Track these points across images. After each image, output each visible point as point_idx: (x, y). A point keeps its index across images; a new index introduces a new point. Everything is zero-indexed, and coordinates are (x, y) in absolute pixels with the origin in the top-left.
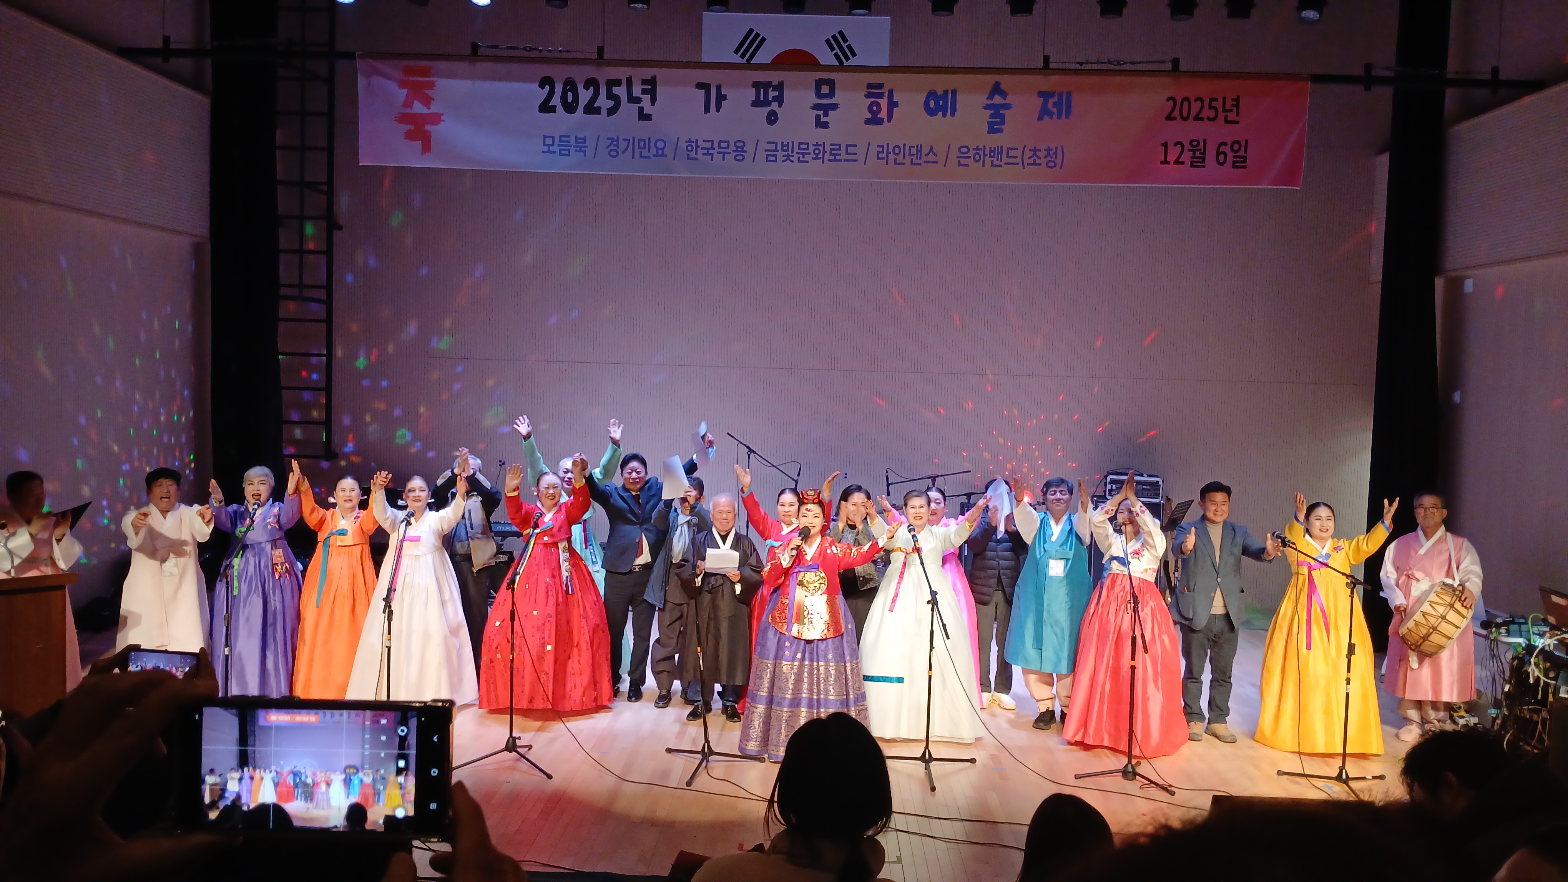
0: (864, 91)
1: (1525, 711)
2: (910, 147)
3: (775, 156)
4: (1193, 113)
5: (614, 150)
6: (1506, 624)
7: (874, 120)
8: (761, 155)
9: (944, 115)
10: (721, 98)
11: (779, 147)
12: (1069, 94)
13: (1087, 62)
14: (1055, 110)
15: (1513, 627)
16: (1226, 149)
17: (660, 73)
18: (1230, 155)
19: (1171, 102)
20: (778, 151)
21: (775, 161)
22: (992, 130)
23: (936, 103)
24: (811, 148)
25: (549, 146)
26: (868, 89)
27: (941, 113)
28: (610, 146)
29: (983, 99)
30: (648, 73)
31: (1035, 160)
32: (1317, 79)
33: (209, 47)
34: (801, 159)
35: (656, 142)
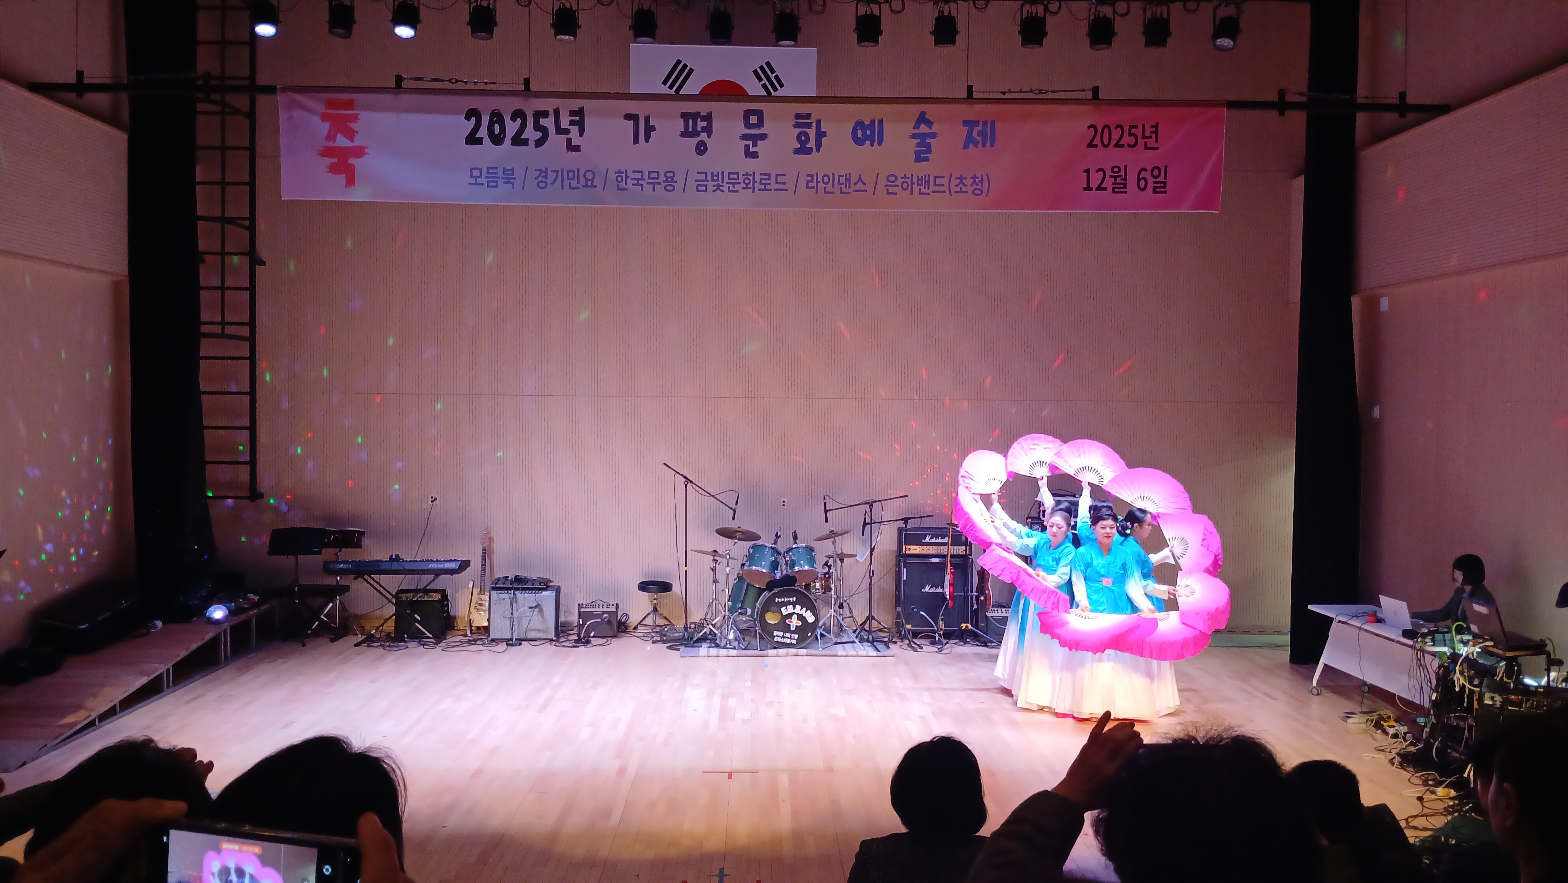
0: (793, 121)
1: (1453, 719)
2: (840, 176)
3: (706, 186)
4: (1113, 142)
5: (541, 182)
6: (1431, 633)
7: (803, 150)
8: (692, 185)
9: (872, 145)
10: (649, 129)
11: (709, 177)
12: (993, 123)
13: (1010, 92)
14: (980, 139)
15: (1438, 636)
16: (1146, 175)
17: (586, 103)
18: (1150, 180)
19: (1092, 129)
20: (708, 181)
21: (706, 191)
22: (918, 159)
23: (864, 133)
24: (741, 179)
25: (476, 177)
26: (796, 119)
27: (868, 143)
28: (539, 176)
29: (910, 129)
30: (576, 104)
31: (961, 188)
32: (1232, 105)
33: (125, 81)
34: (732, 189)
35: (585, 172)
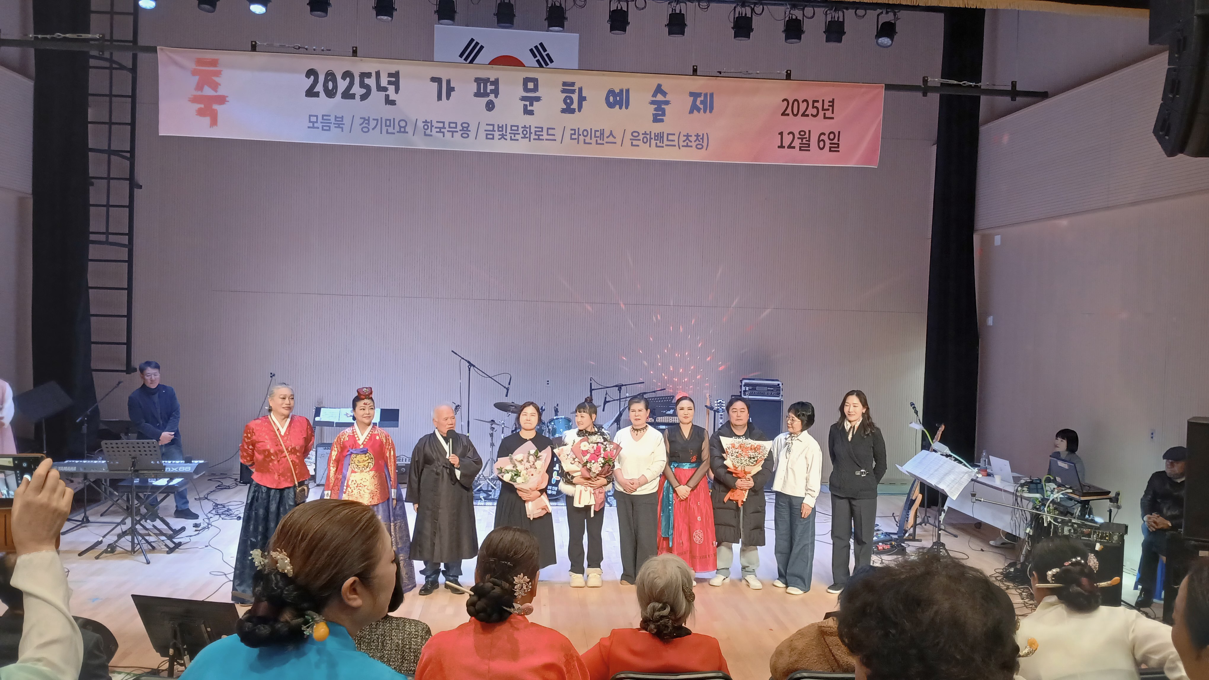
0: (561, 87)
2: (596, 131)
3: (493, 135)
4: (801, 113)
5: (366, 127)
6: (1027, 484)
7: (568, 110)
8: (482, 134)
9: (620, 108)
10: (450, 90)
11: (496, 128)
12: (712, 94)
14: (701, 106)
16: (825, 138)
17: (402, 69)
18: (828, 142)
19: (784, 102)
20: (495, 131)
21: (493, 139)
22: (656, 120)
23: (615, 99)
24: (521, 130)
25: (313, 122)
27: (618, 106)
28: (362, 123)
29: (649, 97)
30: (392, 68)
31: (688, 143)
34: (513, 138)
35: (399, 122)
